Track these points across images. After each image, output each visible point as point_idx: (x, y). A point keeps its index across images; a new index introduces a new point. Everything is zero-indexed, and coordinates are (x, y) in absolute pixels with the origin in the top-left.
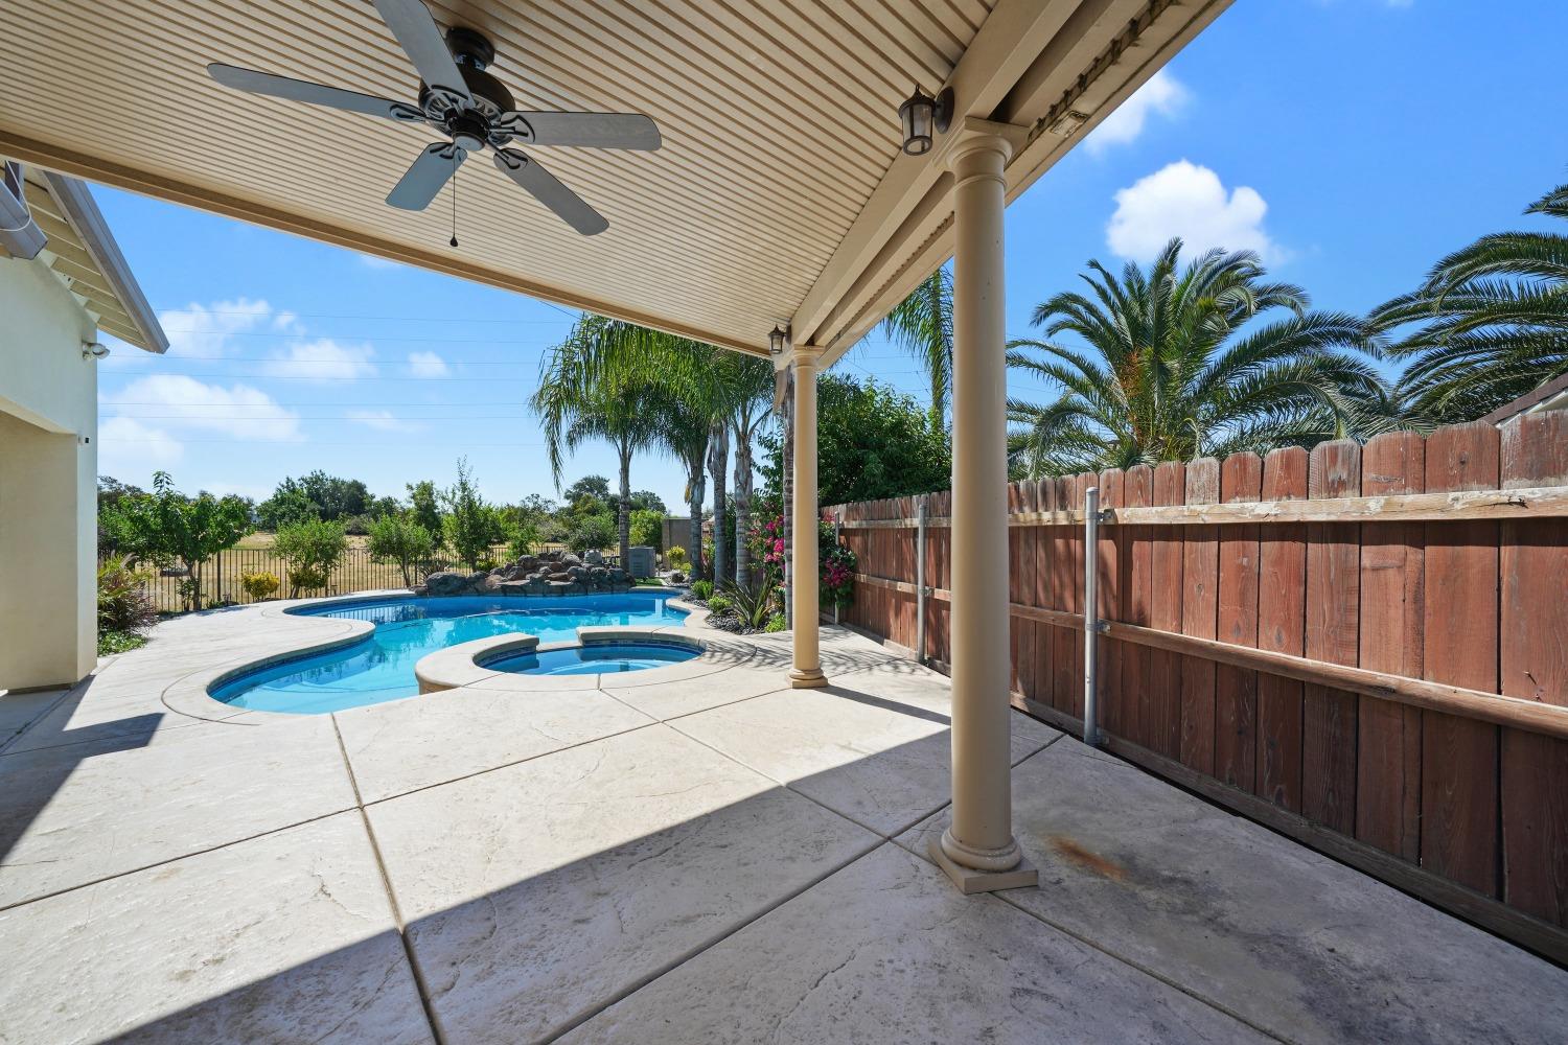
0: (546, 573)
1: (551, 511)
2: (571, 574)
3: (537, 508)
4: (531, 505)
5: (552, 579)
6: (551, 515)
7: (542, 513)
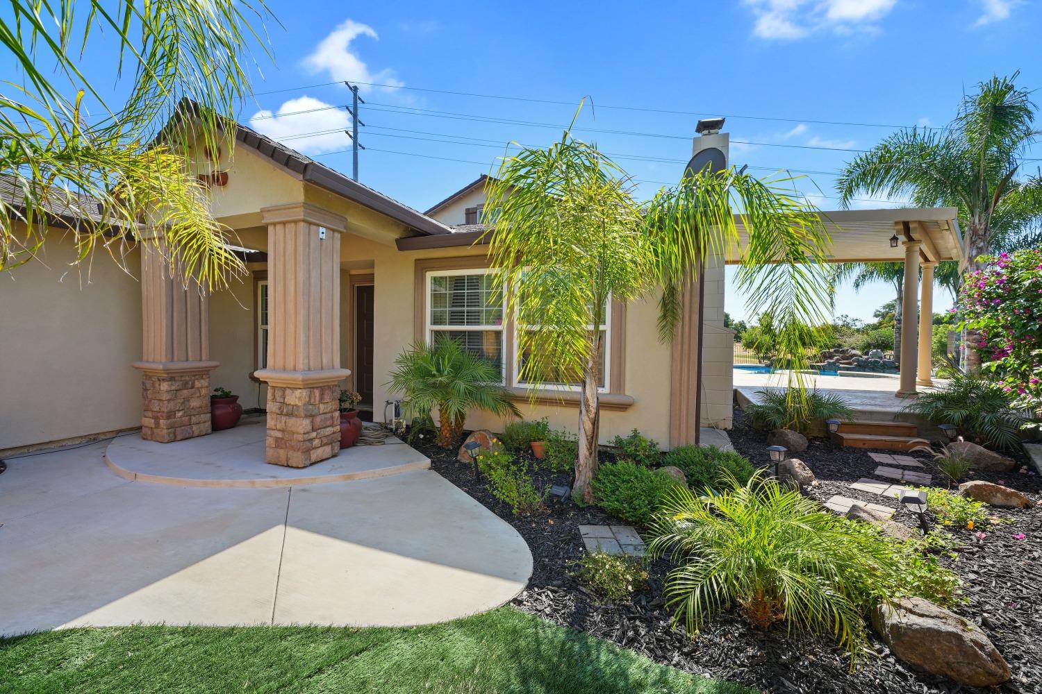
0: (838, 360)
1: (858, 327)
2: (854, 361)
3: (847, 326)
4: (841, 323)
5: (841, 363)
6: (858, 330)
7: (850, 328)
